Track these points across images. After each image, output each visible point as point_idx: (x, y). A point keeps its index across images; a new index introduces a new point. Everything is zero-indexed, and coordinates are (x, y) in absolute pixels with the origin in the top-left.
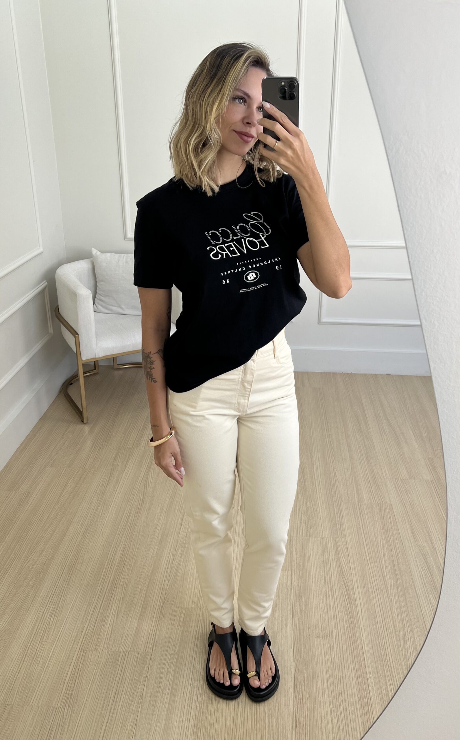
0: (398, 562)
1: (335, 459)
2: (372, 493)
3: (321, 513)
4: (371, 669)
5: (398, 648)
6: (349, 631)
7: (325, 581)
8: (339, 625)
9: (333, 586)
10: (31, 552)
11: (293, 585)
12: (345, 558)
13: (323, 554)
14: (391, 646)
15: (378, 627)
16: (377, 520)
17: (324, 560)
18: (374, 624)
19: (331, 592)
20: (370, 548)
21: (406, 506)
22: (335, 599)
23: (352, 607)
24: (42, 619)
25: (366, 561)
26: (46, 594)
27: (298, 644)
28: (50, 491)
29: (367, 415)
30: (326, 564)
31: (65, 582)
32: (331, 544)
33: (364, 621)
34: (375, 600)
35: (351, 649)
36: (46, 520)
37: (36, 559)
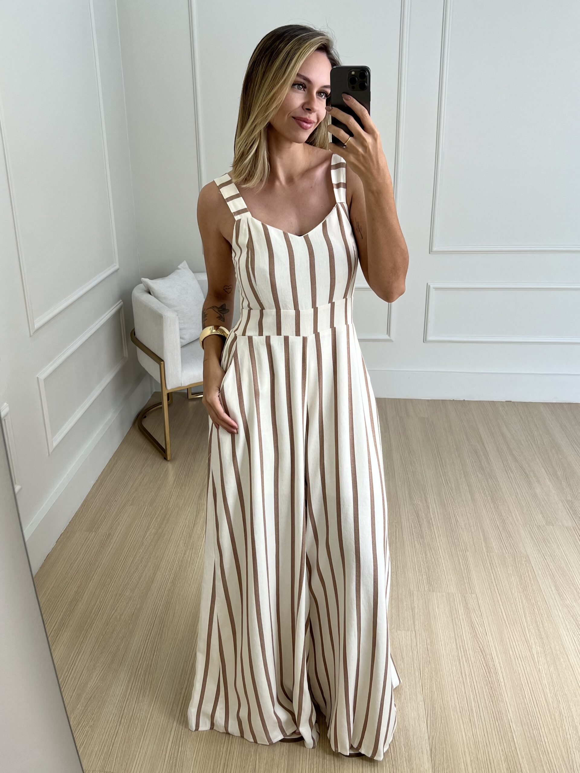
0: (542, 624)
1: (454, 501)
2: (503, 542)
3: (443, 564)
4: (523, 753)
5: (554, 729)
6: (492, 705)
7: (457, 644)
8: (478, 697)
9: (466, 650)
10: (117, 600)
11: (418, 648)
12: (477, 618)
13: (451, 613)
14: (544, 726)
15: (526, 703)
16: (511, 573)
17: (452, 619)
18: (521, 698)
19: (465, 657)
20: (507, 606)
21: (546, 557)
22: (471, 666)
23: (493, 677)
24: (136, 676)
25: (504, 622)
26: (138, 648)
27: (432, 719)
28: (132, 533)
29: (488, 449)
30: (456, 624)
31: (157, 635)
32: (460, 601)
33: (509, 695)
34: (519, 669)
35: (496, 727)
36: (131, 564)
37: (123, 609)
